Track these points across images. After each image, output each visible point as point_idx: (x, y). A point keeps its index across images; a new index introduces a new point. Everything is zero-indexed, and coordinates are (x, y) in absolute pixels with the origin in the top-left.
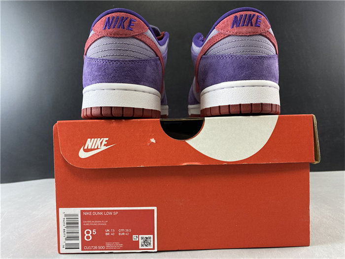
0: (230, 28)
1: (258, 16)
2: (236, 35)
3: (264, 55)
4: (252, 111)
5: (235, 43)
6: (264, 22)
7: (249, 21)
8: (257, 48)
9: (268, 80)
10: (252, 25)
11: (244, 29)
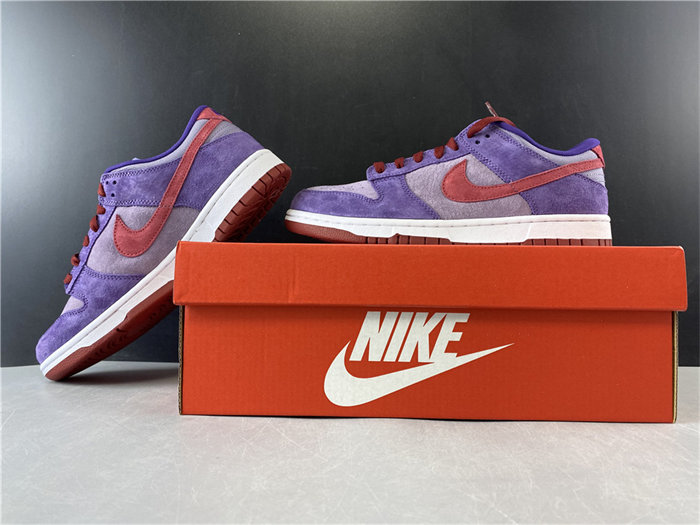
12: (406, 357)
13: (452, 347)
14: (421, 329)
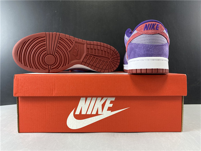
0: (143, 30)
1: (157, 25)
2: (146, 34)
3: (160, 44)
4: (152, 72)
5: (145, 38)
6: (161, 27)
7: (153, 27)
8: (156, 41)
9: (161, 57)
10: (154, 29)
11: (150, 31)
12: (94, 113)
13: (109, 109)
14: (99, 103)
